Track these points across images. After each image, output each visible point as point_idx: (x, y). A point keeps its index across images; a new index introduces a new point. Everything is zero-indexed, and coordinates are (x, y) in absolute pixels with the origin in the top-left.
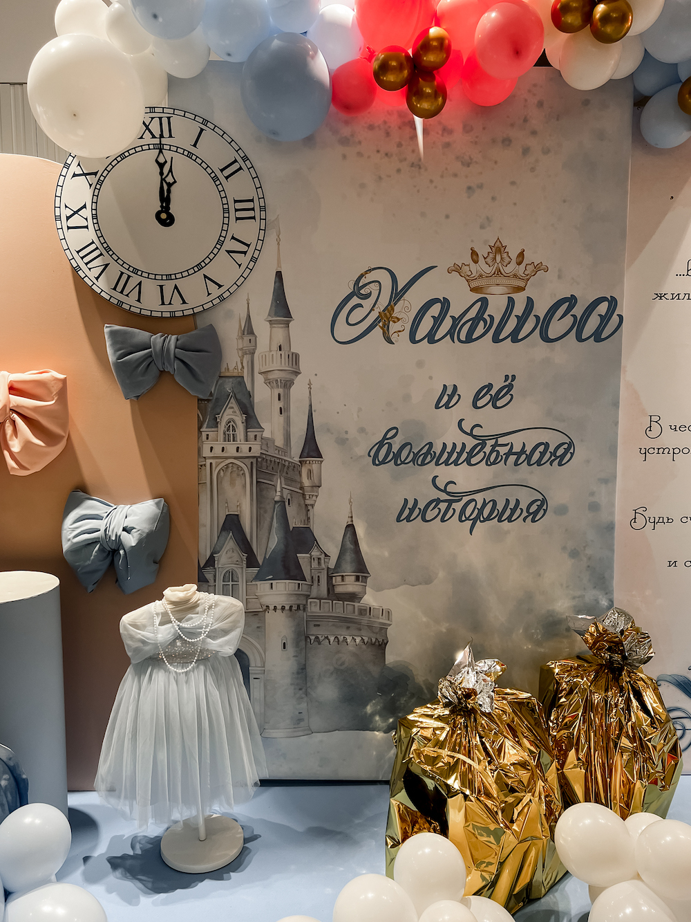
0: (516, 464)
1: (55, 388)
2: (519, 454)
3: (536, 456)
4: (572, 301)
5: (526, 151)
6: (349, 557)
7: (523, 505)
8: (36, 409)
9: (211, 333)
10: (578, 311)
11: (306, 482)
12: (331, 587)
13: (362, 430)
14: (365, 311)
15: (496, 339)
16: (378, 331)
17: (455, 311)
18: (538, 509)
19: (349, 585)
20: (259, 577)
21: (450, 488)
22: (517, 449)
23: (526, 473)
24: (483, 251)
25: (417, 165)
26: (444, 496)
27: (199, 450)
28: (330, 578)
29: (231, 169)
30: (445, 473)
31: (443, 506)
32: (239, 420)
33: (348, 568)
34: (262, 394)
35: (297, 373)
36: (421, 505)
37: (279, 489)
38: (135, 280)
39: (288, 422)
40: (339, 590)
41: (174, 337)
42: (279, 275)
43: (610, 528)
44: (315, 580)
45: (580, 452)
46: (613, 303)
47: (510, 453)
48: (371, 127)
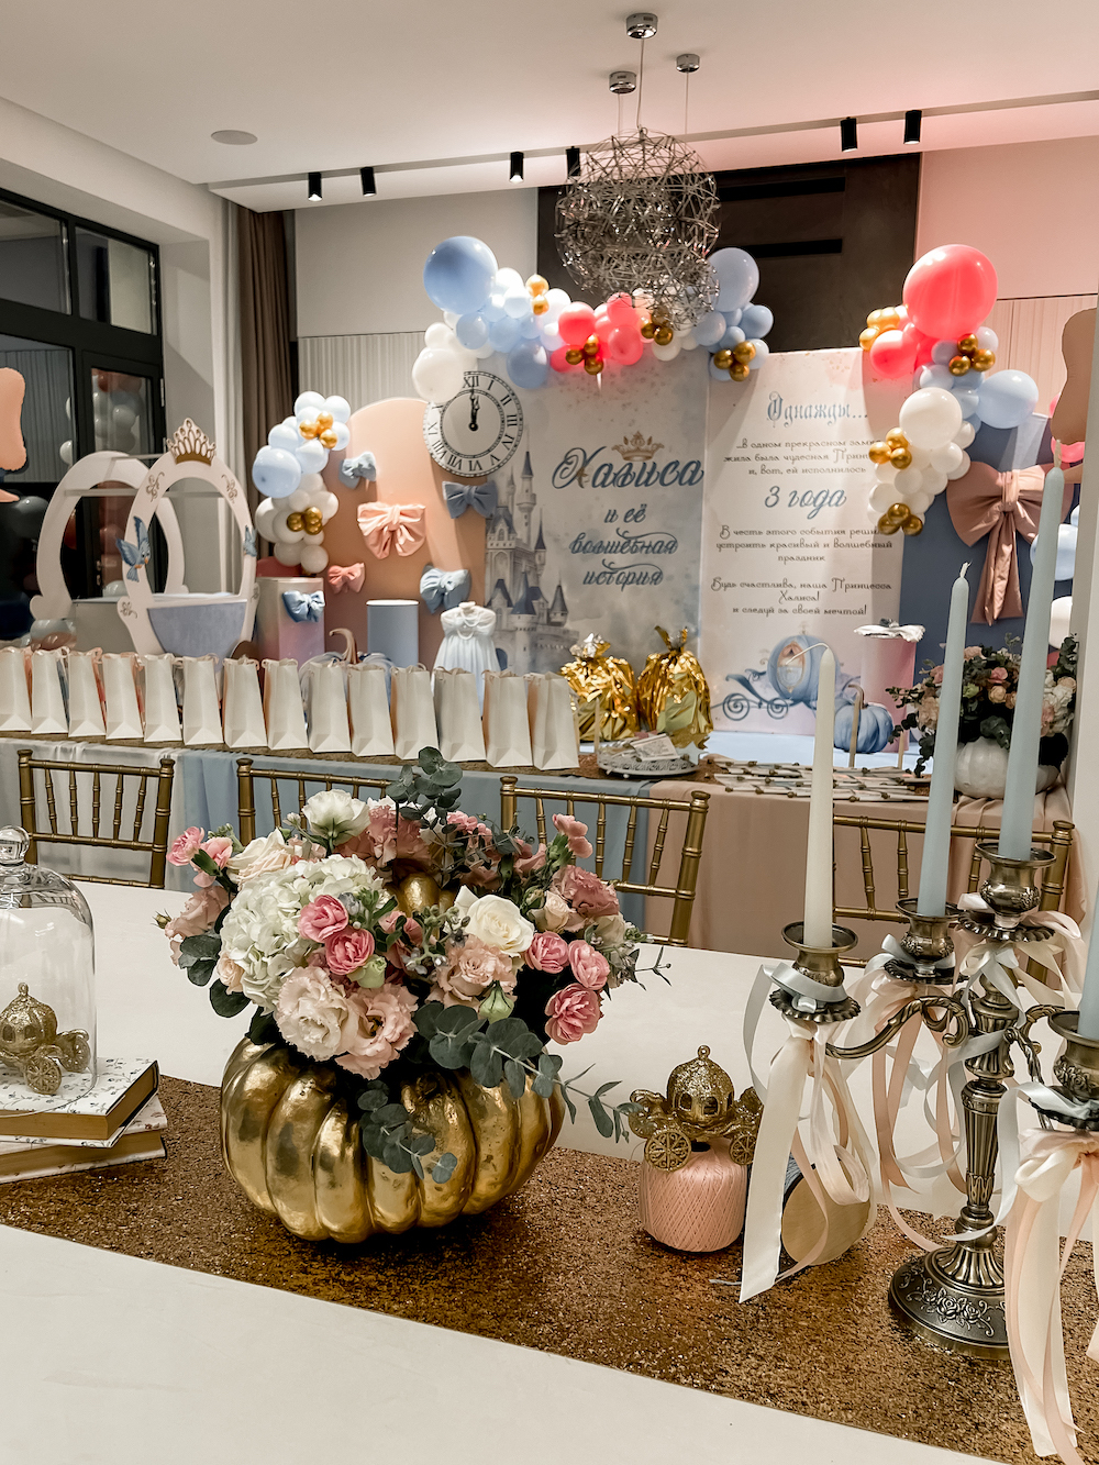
0: (647, 552)
1: (420, 514)
2: (648, 547)
3: (657, 548)
4: (677, 463)
5: (653, 384)
6: (558, 603)
7: (650, 575)
8: (411, 523)
9: (494, 485)
10: (680, 468)
11: (538, 562)
12: (549, 618)
13: (567, 534)
14: (570, 471)
15: (637, 485)
16: (576, 481)
17: (615, 470)
18: (658, 577)
19: (557, 618)
20: (513, 612)
21: (612, 566)
22: (647, 544)
23: (652, 558)
24: (630, 438)
25: (597, 394)
26: (609, 570)
27: (486, 545)
28: (548, 614)
29: (506, 399)
30: (609, 557)
31: (608, 575)
32: (505, 529)
33: (558, 608)
34: (518, 516)
35: (535, 504)
36: (596, 575)
37: (524, 566)
38: (458, 458)
39: (529, 531)
40: (553, 620)
41: (474, 487)
42: (528, 453)
43: (696, 588)
44: (541, 615)
45: (681, 546)
46: (699, 464)
47: (643, 546)
48: (575, 375)
